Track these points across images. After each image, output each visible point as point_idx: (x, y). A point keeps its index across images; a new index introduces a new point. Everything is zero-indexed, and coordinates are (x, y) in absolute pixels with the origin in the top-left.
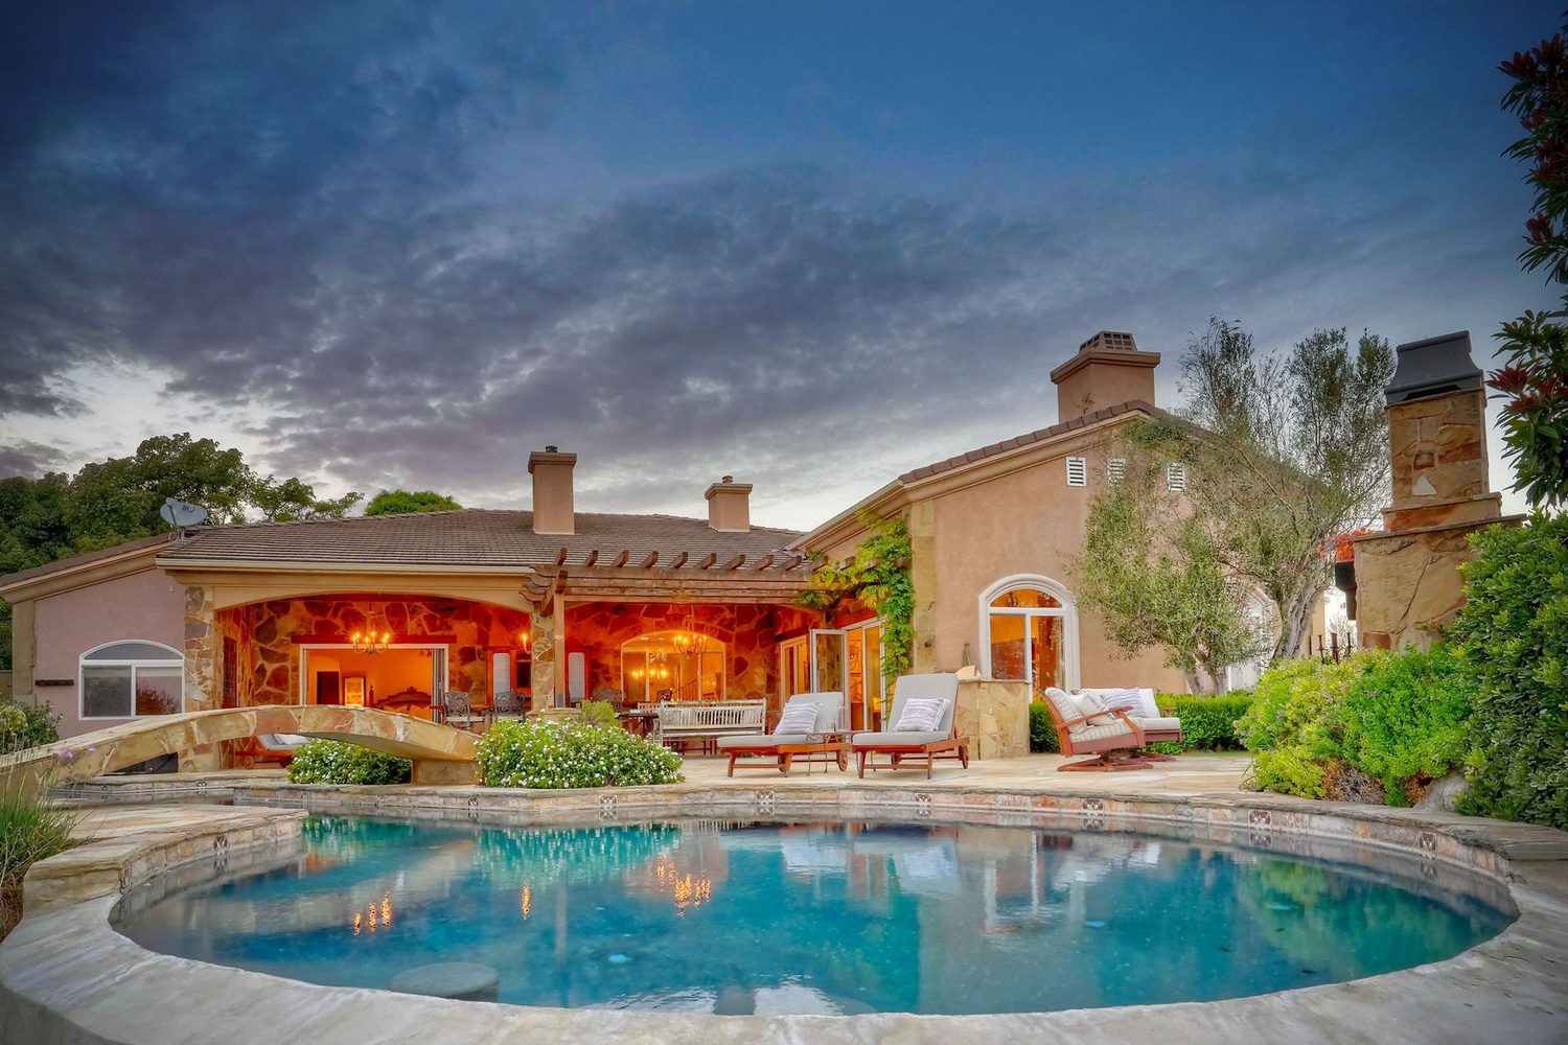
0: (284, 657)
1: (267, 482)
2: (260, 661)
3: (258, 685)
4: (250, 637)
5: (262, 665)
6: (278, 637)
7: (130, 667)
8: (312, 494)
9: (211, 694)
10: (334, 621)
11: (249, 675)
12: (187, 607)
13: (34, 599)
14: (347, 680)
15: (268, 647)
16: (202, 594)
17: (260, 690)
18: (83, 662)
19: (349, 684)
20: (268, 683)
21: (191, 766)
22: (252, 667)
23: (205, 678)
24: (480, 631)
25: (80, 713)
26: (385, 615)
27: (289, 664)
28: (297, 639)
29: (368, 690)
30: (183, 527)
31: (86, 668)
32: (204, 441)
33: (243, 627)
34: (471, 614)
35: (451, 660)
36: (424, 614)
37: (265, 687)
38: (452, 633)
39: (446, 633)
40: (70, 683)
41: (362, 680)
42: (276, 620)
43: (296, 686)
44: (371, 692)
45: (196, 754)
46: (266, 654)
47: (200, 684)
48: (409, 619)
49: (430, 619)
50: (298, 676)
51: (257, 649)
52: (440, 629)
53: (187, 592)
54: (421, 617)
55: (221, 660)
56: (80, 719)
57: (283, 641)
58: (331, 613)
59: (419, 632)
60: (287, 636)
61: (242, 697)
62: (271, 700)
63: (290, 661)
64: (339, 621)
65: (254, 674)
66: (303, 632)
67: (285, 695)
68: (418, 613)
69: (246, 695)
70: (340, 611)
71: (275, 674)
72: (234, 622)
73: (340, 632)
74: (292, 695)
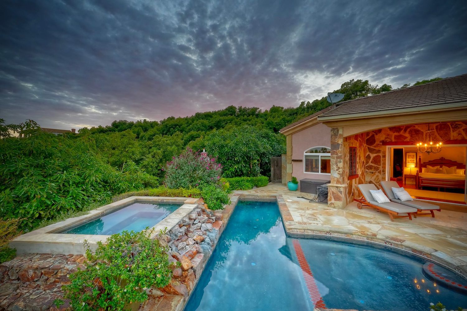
0: (379, 151)
1: (376, 87)
2: (368, 153)
3: (367, 162)
4: (363, 144)
5: (369, 155)
6: (376, 143)
7: (319, 156)
8: (391, 88)
9: (342, 175)
10: (405, 135)
11: (363, 159)
12: (331, 137)
13: (292, 134)
14: (407, 154)
15: (371, 147)
16: (338, 131)
17: (368, 165)
18: (305, 154)
19: (408, 155)
20: (372, 162)
21: (333, 205)
22: (364, 156)
23: (339, 168)
25: (304, 171)
26: (435, 130)
27: (381, 154)
28: (385, 143)
29: (418, 158)
30: (335, 103)
31: (306, 156)
32: (358, 81)
33: (360, 141)
36: (463, 128)
37: (370, 164)
40: (301, 161)
41: (415, 153)
42: (375, 136)
43: (384, 164)
44: (420, 159)
45: (335, 201)
46: (371, 151)
47: (337, 170)
48: (451, 132)
50: (385, 160)
51: (367, 148)
53: (331, 130)
54: (461, 130)
55: (347, 158)
56: (304, 173)
57: (379, 144)
58: (402, 131)
59: (459, 138)
60: (380, 142)
61: (359, 170)
62: (373, 169)
63: (382, 153)
64: (407, 135)
65: (365, 159)
66: (388, 140)
67: (379, 167)
68: (459, 128)
69: (361, 168)
70: (408, 130)
71: (374, 158)
72: (355, 140)
73: (408, 140)
74: (383, 168)
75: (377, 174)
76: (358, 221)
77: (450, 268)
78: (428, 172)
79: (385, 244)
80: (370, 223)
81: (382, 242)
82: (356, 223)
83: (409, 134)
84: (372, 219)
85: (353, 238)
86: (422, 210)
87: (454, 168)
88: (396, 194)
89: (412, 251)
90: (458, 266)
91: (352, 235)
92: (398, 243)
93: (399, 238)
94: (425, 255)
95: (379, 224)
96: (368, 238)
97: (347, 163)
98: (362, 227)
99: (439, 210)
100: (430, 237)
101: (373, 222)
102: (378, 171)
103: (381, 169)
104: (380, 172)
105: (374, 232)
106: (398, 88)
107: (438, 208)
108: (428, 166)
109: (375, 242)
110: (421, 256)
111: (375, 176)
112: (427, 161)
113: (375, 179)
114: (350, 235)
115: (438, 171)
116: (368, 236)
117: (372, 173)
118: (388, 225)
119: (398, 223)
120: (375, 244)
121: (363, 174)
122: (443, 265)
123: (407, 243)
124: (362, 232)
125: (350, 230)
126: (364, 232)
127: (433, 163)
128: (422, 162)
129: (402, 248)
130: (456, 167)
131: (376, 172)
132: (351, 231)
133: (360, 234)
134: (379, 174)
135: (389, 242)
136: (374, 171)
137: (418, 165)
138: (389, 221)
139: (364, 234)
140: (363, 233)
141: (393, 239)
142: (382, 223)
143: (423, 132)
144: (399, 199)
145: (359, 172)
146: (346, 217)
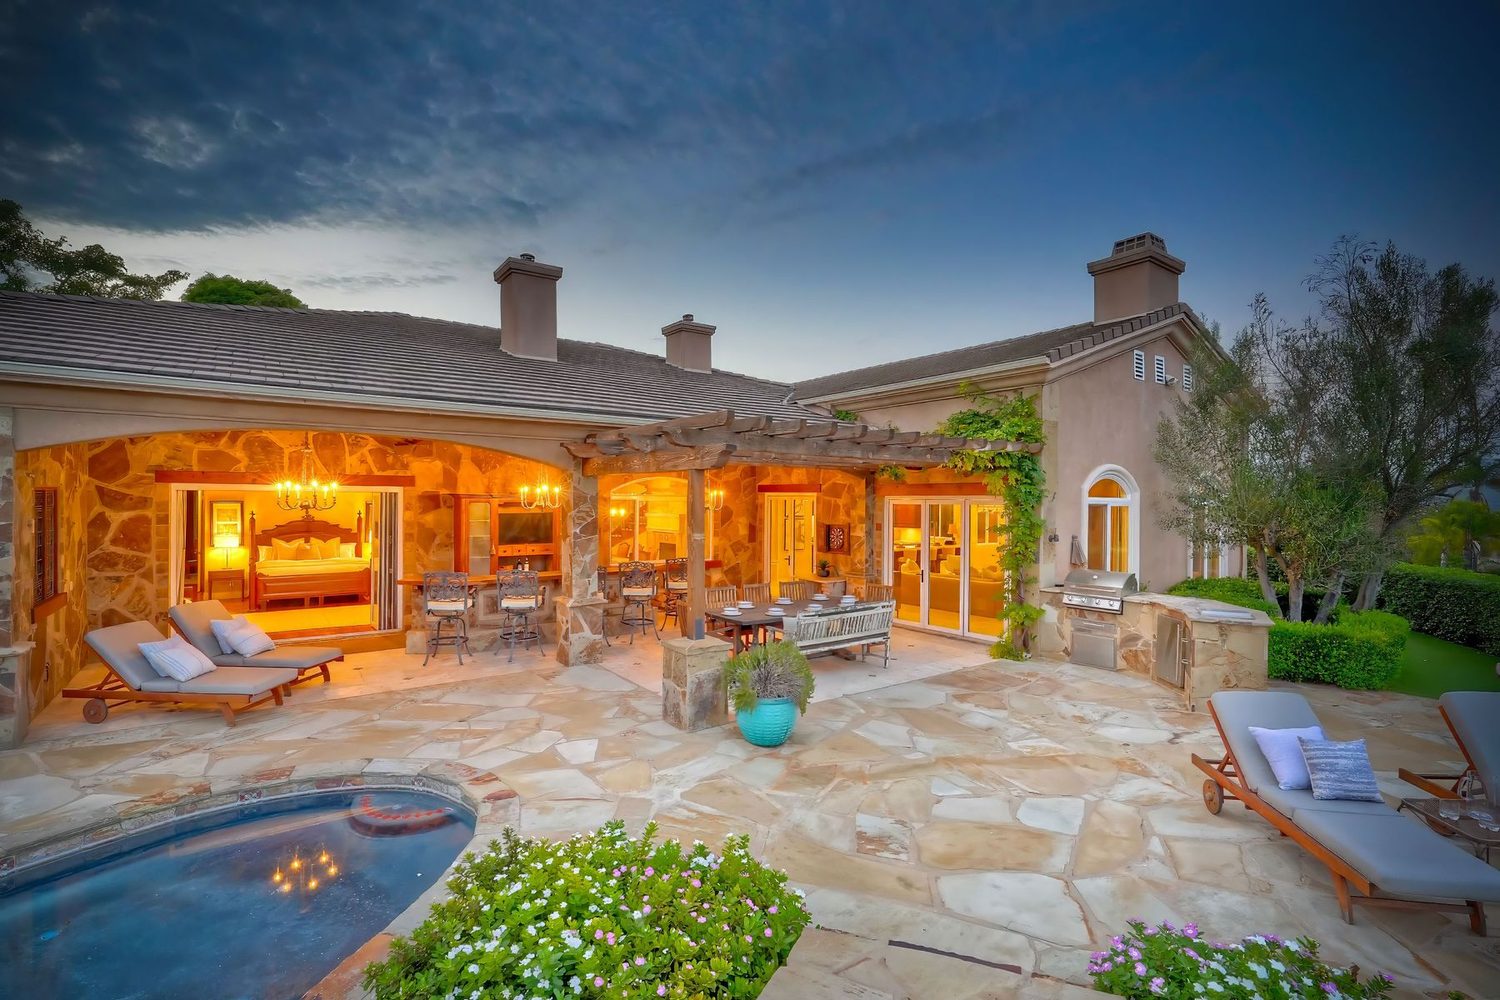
0: (144, 502)
2: (98, 508)
3: (95, 543)
4: (80, 473)
5: (102, 514)
6: (131, 472)
8: (122, 265)
10: (231, 452)
11: (78, 532)
14: (216, 506)
15: (112, 487)
17: (97, 552)
19: (218, 510)
20: (114, 542)
22: (84, 520)
24: (446, 472)
27: (150, 513)
28: (164, 475)
29: (248, 517)
33: (70, 463)
34: (434, 451)
35: (406, 508)
36: (369, 447)
37: (107, 546)
38: (409, 474)
39: (401, 473)
41: (239, 505)
42: (128, 448)
43: (164, 545)
44: (253, 521)
46: (111, 499)
48: (347, 454)
49: (380, 455)
50: (167, 531)
51: (94, 490)
52: (392, 467)
54: (365, 451)
57: (142, 478)
58: (224, 440)
59: (362, 470)
60: (147, 472)
61: (68, 574)
62: (120, 566)
63: (154, 507)
64: (238, 452)
65: (86, 530)
66: (177, 466)
67: (145, 558)
68: (361, 446)
69: (72, 569)
70: (242, 440)
71: (125, 527)
72: (54, 459)
73: (242, 467)
74: (158, 558)
75: (136, 581)
76: (112, 770)
77: (403, 786)
78: (276, 559)
79: (239, 803)
80: (165, 758)
81: (230, 800)
82: (111, 778)
83: (244, 449)
84: (163, 741)
85: (121, 835)
86: (306, 669)
87: (335, 542)
88: (225, 639)
89: (318, 788)
90: (419, 775)
91: (117, 826)
92: (279, 781)
93: (274, 766)
94: (350, 781)
95: (194, 749)
96: (179, 810)
97: (28, 555)
98: (145, 781)
99: (341, 659)
100: (343, 732)
101: (172, 751)
102: (141, 571)
103: (152, 562)
104: (147, 576)
105: (197, 781)
106: (148, 276)
107: (335, 652)
108: (275, 541)
109: (207, 811)
110: (341, 788)
111: (128, 592)
112: (271, 526)
113: (129, 602)
114: (110, 828)
115: (300, 555)
116: (181, 801)
117: (118, 579)
118: (227, 743)
119: (251, 727)
120: (208, 818)
121: (79, 587)
122: (389, 786)
123: (303, 771)
124: (154, 797)
125: (104, 809)
126: (160, 795)
127: (287, 532)
128: (258, 531)
129: (291, 792)
130: (338, 539)
131: (133, 576)
132: (109, 811)
133: (149, 807)
134: (144, 582)
135: (253, 790)
136: (125, 575)
137: (248, 539)
138: (223, 730)
139: (166, 801)
140: (159, 800)
141: (260, 776)
142: (204, 744)
143: (281, 449)
144: (235, 652)
145: (68, 585)
146: (52, 771)
